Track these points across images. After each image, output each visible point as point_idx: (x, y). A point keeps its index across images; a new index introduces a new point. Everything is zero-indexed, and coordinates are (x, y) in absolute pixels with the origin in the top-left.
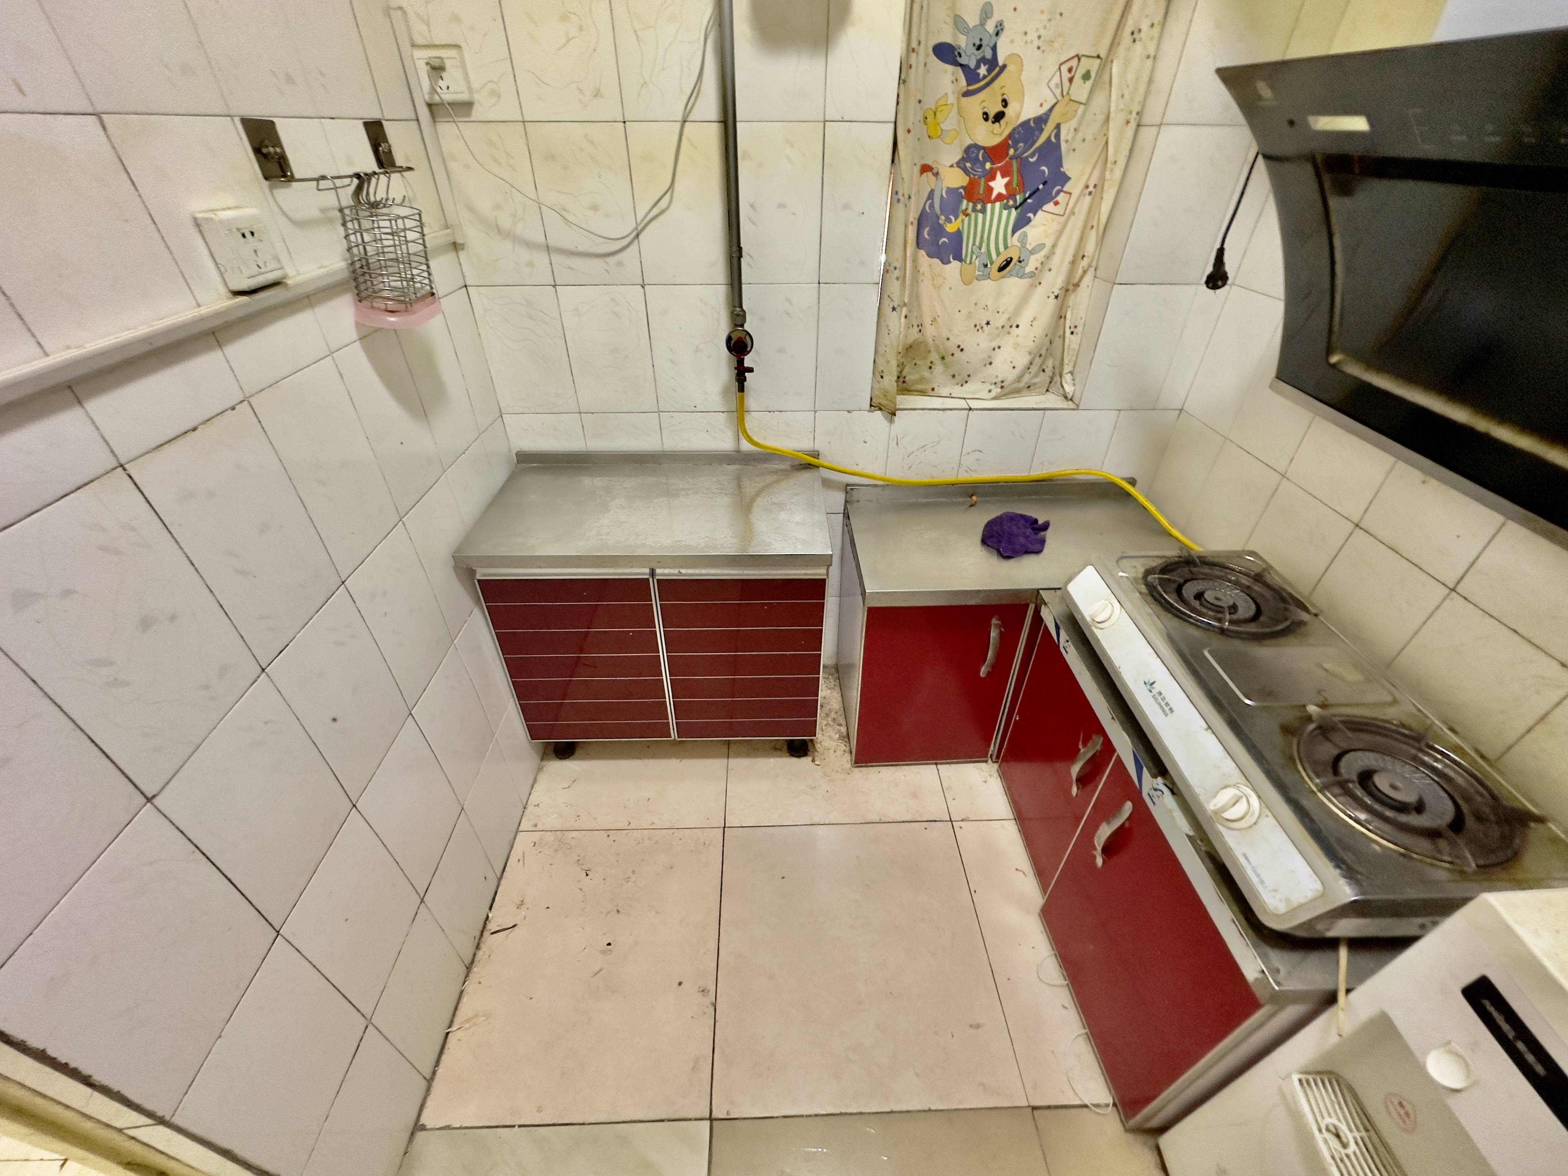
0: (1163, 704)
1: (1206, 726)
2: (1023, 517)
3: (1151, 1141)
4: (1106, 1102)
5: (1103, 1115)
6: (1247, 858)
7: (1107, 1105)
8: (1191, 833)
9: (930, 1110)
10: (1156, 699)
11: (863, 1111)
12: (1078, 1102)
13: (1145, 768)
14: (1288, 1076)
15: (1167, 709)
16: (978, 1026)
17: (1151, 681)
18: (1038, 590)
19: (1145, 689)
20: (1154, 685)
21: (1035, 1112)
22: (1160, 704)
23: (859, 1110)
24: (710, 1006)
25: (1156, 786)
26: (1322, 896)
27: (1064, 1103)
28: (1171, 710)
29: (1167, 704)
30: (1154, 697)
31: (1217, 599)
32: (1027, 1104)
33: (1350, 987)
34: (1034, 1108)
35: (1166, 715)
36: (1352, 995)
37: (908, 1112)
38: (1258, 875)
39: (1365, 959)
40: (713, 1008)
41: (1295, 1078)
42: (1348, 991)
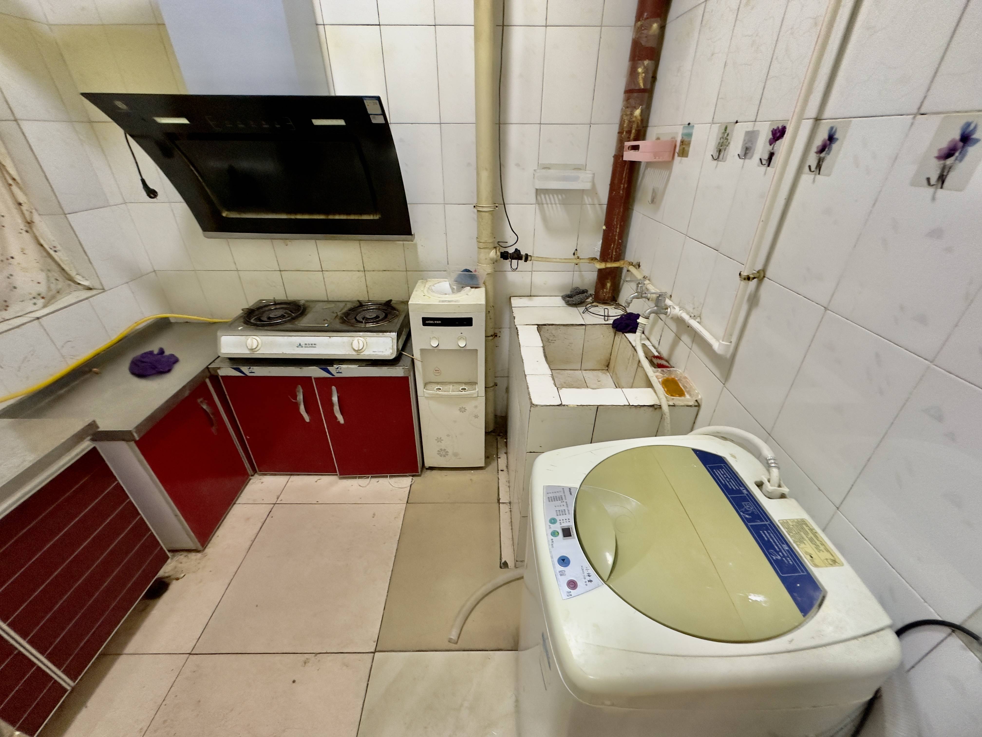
0: (310, 346)
1: (329, 337)
2: (145, 353)
3: (425, 470)
4: (411, 479)
5: (414, 481)
6: (375, 352)
7: (412, 479)
8: (358, 366)
9: (398, 541)
10: (307, 347)
11: (391, 569)
12: (409, 487)
13: (328, 367)
14: (424, 391)
15: (313, 345)
16: (374, 514)
17: (299, 344)
18: (207, 368)
19: (300, 348)
20: (301, 344)
21: (409, 502)
22: (310, 347)
23: (391, 571)
24: (316, 657)
25: (336, 368)
26: (392, 339)
27: (408, 492)
28: (315, 344)
29: (312, 344)
30: (305, 347)
31: (275, 315)
32: (405, 504)
33: (412, 355)
34: (407, 502)
35: (315, 347)
36: (414, 355)
37: (397, 550)
38: (380, 352)
39: (407, 348)
40: (318, 655)
41: (425, 390)
42: (413, 356)
